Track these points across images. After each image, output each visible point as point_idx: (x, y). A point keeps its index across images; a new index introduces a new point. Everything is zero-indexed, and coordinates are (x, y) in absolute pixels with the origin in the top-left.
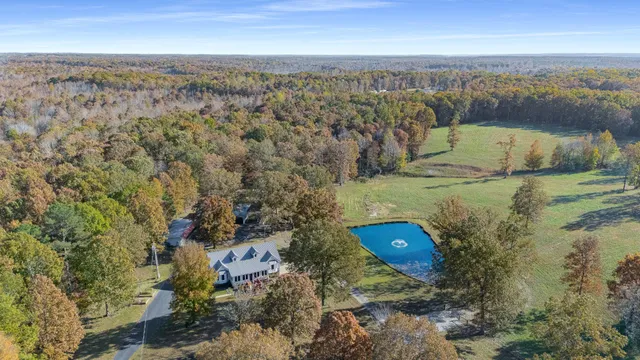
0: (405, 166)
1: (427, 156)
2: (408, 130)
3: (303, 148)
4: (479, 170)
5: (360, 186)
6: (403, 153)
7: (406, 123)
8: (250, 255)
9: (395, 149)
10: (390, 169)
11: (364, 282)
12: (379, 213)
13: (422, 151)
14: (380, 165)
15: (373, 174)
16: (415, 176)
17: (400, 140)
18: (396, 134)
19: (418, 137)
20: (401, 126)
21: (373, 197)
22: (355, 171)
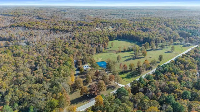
0: (104, 51)
1: (108, 48)
2: (104, 44)
3: (87, 49)
4: (116, 51)
5: (96, 55)
6: (103, 48)
7: (104, 43)
8: (85, 67)
9: (102, 48)
10: (101, 52)
11: (98, 69)
12: (100, 60)
13: (107, 48)
14: (100, 51)
15: (99, 53)
16: (105, 53)
17: (103, 46)
18: (102, 45)
19: (106, 45)
20: (103, 43)
21: (99, 57)
22: (96, 53)
